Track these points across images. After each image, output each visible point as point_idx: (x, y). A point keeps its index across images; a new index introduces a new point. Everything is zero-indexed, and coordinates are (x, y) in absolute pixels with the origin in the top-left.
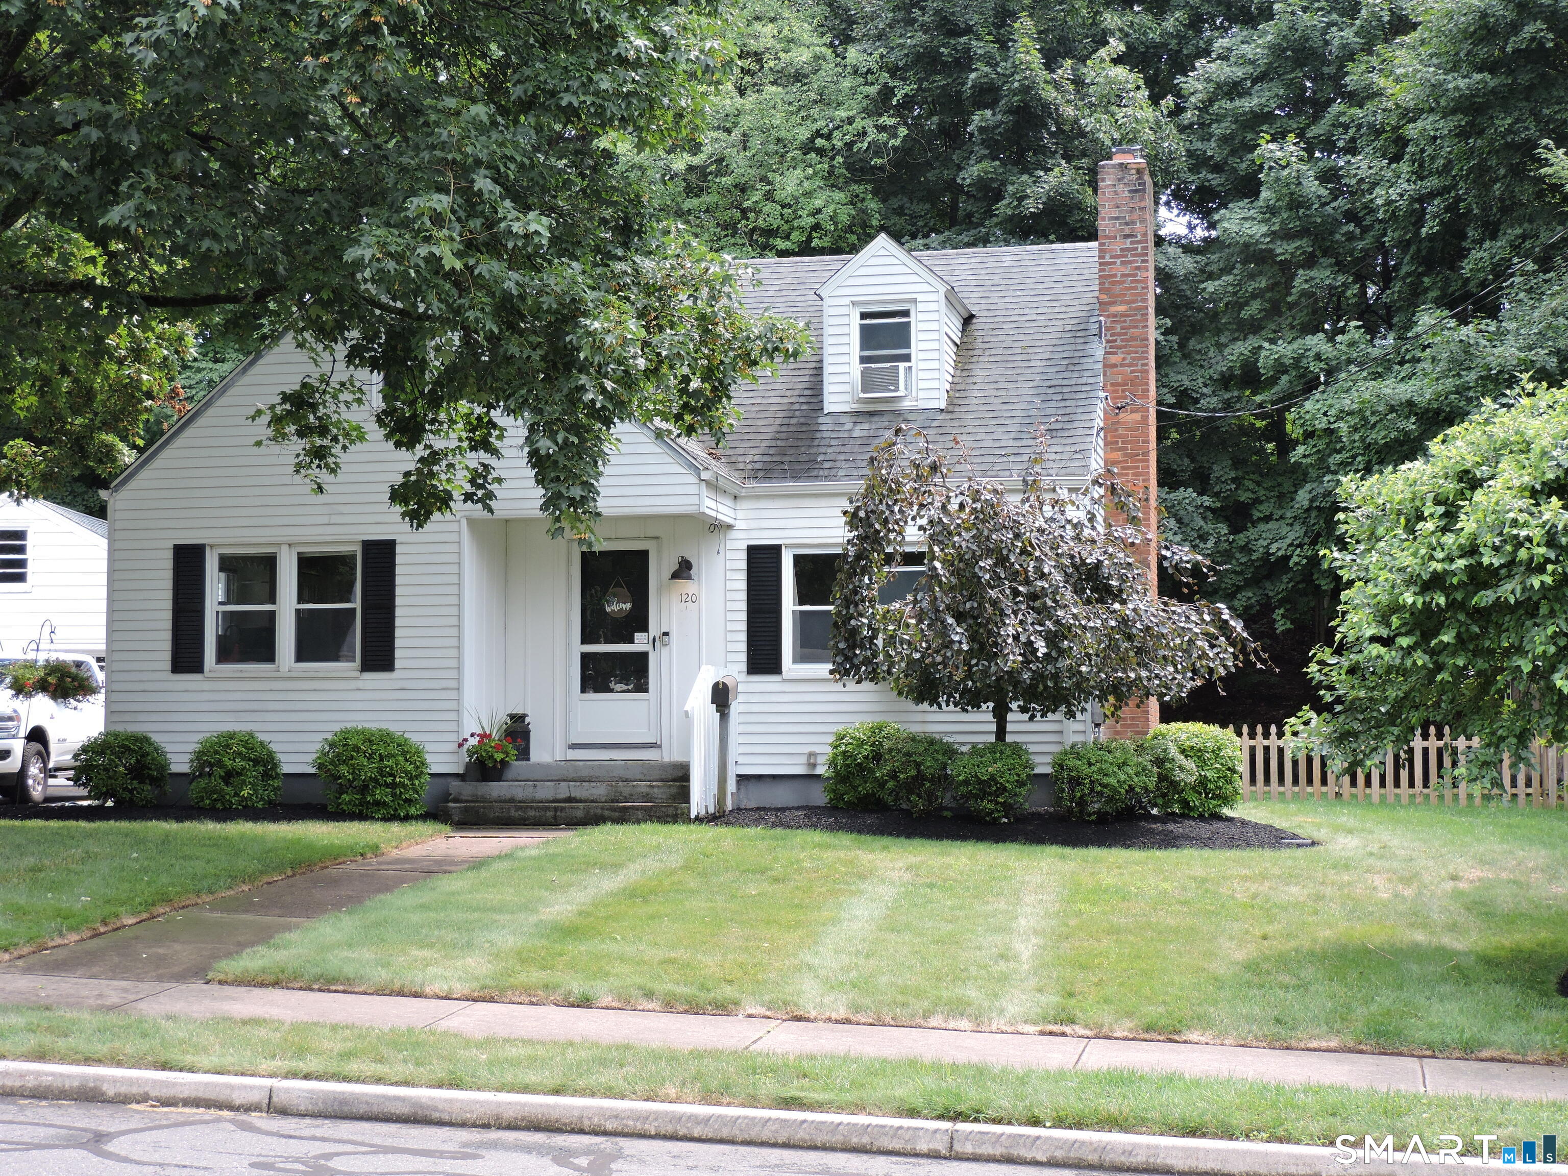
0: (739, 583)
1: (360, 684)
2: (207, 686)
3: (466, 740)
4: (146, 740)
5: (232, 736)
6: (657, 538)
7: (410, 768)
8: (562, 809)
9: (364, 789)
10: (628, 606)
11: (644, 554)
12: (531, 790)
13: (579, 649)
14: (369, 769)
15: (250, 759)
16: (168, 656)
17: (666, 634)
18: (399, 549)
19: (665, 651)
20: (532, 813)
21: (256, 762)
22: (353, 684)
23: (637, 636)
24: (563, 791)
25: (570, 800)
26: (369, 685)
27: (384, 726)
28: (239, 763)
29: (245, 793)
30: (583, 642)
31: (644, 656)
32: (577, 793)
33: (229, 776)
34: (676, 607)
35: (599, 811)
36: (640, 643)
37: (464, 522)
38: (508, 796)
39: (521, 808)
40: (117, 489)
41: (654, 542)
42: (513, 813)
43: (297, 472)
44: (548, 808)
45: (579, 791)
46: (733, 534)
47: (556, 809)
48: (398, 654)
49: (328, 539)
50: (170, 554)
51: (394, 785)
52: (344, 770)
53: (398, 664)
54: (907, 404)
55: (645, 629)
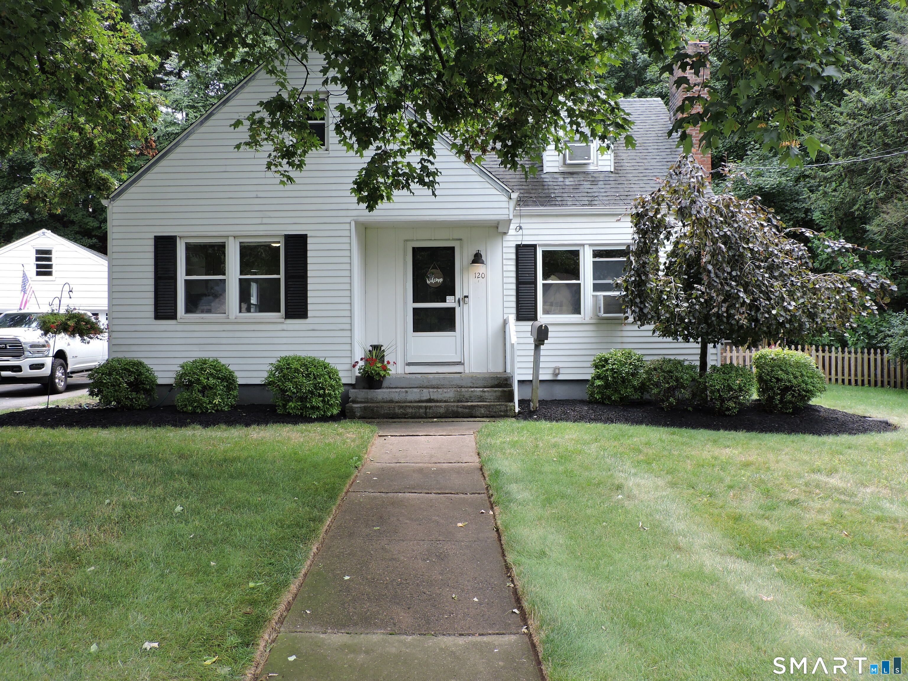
0: (511, 267)
1: (284, 327)
2: (180, 327)
3: (357, 362)
4: (141, 364)
5: (204, 362)
6: (461, 240)
7: (334, 383)
8: (430, 407)
9: (303, 399)
10: (441, 280)
11: (452, 249)
12: (404, 394)
13: (411, 305)
14: (307, 385)
15: (218, 378)
16: (152, 308)
17: (466, 297)
18: (309, 240)
19: (466, 307)
20: (410, 410)
21: (223, 379)
22: (280, 327)
23: (448, 298)
24: (426, 394)
25: (430, 401)
26: (290, 327)
27: (310, 354)
28: (212, 381)
29: (216, 401)
30: (414, 302)
31: (453, 310)
32: (434, 396)
33: (205, 389)
34: (472, 280)
35: (455, 409)
36: (450, 302)
37: (353, 223)
38: (389, 399)
39: (402, 407)
40: (114, 199)
41: (459, 242)
42: (397, 410)
43: (269, 168)
44: (420, 407)
45: (435, 395)
46: (507, 238)
47: (426, 407)
48: (309, 307)
49: (261, 233)
50: (152, 242)
51: (324, 396)
52: (290, 385)
53: (310, 314)
54: (591, 168)
55: (453, 293)
